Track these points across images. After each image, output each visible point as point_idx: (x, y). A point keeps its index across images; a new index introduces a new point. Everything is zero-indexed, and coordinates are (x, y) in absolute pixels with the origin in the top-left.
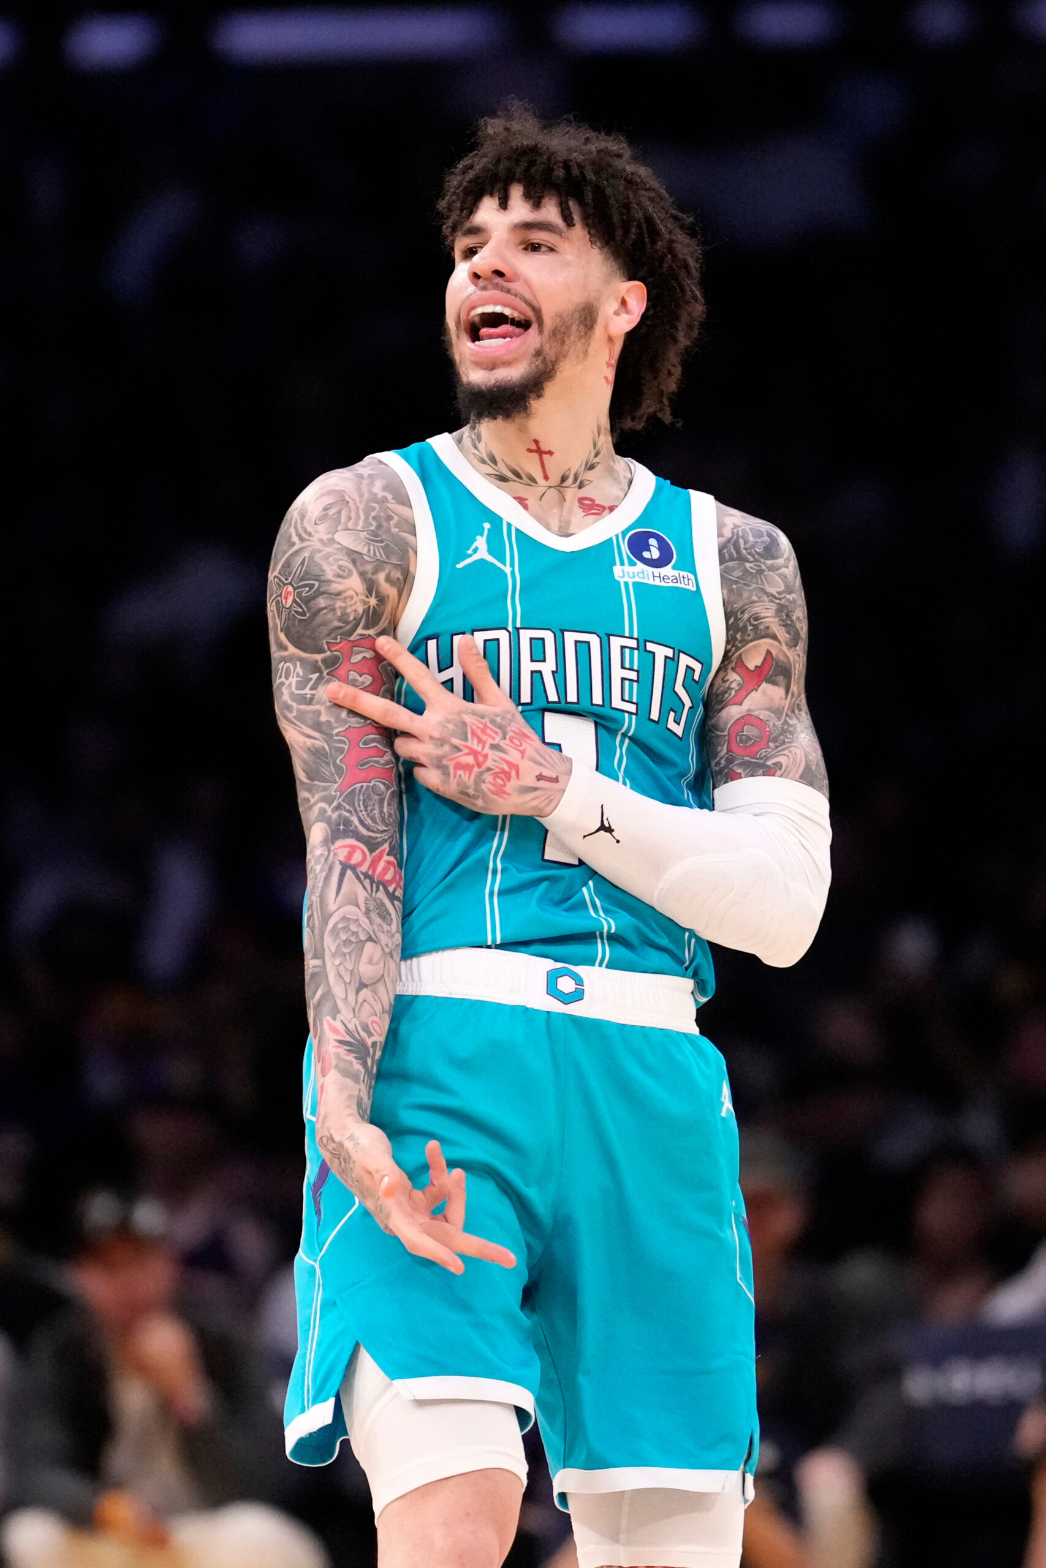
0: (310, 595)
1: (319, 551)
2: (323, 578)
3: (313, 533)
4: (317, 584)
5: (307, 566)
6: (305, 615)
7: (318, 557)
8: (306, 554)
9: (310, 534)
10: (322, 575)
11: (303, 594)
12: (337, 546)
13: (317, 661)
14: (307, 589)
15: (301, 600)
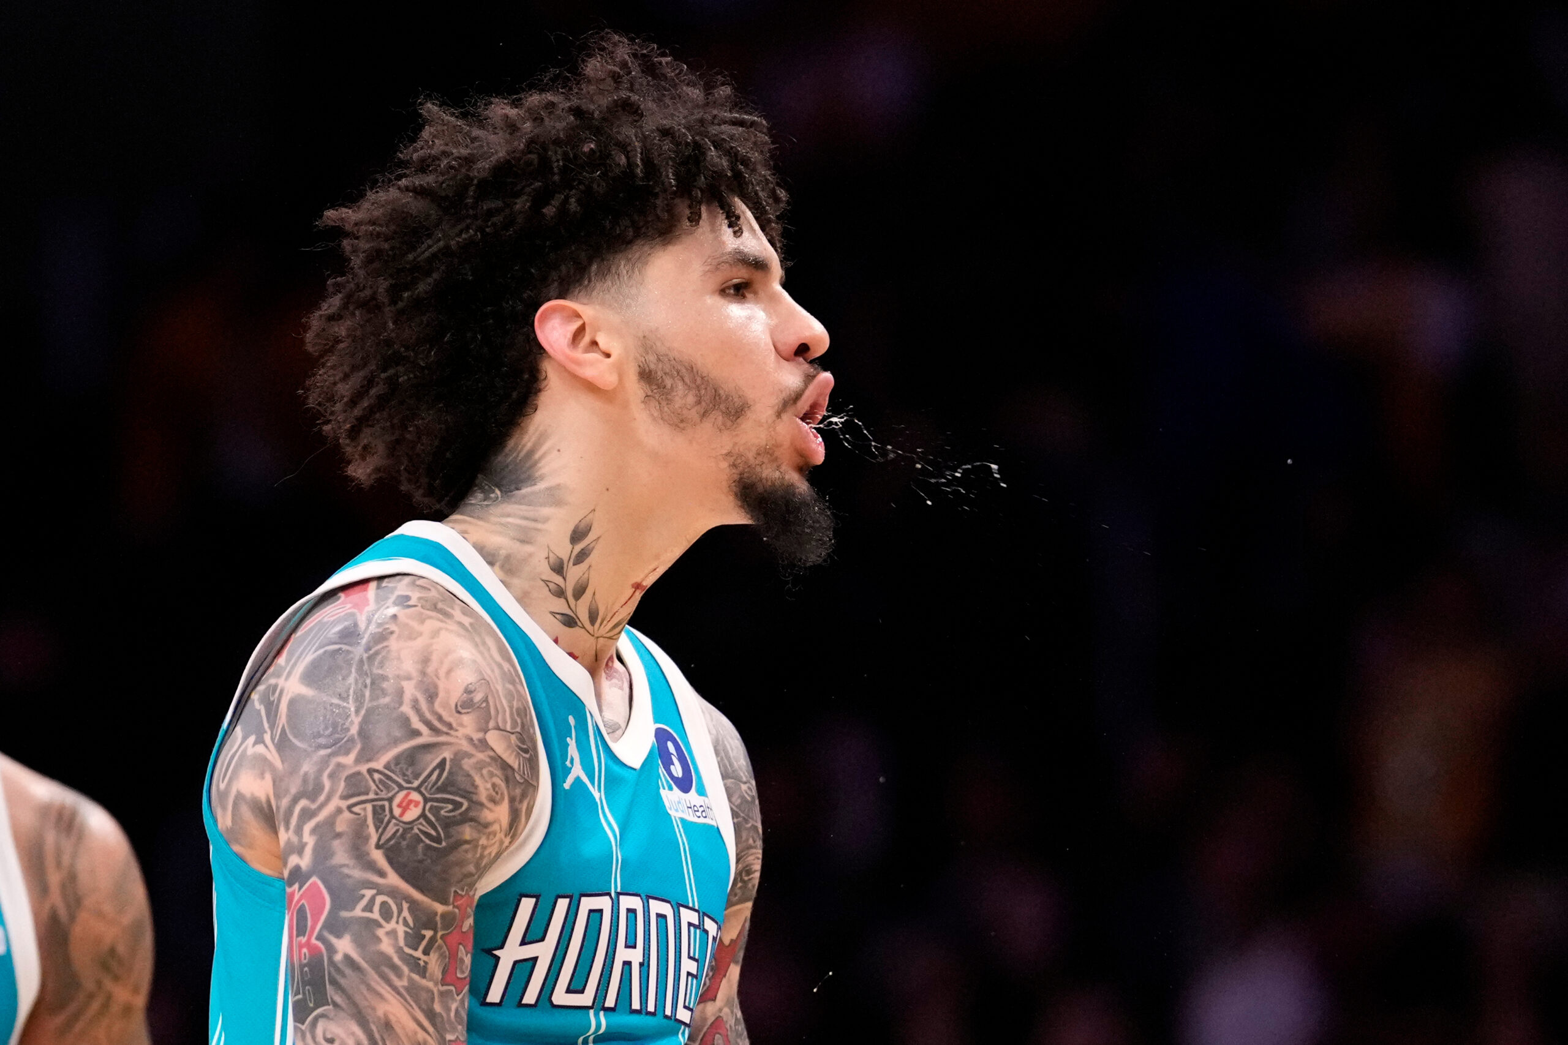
0: (454, 816)
1: (470, 756)
2: (475, 798)
3: (454, 725)
4: (466, 805)
5: (450, 773)
6: (440, 843)
7: (467, 764)
8: (447, 754)
9: (450, 726)
10: (473, 793)
11: (442, 812)
12: (492, 753)
13: (436, 914)
14: (450, 807)
15: (437, 820)
